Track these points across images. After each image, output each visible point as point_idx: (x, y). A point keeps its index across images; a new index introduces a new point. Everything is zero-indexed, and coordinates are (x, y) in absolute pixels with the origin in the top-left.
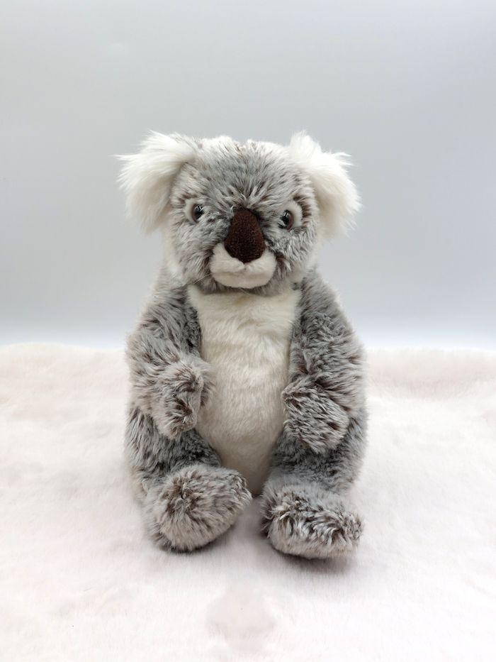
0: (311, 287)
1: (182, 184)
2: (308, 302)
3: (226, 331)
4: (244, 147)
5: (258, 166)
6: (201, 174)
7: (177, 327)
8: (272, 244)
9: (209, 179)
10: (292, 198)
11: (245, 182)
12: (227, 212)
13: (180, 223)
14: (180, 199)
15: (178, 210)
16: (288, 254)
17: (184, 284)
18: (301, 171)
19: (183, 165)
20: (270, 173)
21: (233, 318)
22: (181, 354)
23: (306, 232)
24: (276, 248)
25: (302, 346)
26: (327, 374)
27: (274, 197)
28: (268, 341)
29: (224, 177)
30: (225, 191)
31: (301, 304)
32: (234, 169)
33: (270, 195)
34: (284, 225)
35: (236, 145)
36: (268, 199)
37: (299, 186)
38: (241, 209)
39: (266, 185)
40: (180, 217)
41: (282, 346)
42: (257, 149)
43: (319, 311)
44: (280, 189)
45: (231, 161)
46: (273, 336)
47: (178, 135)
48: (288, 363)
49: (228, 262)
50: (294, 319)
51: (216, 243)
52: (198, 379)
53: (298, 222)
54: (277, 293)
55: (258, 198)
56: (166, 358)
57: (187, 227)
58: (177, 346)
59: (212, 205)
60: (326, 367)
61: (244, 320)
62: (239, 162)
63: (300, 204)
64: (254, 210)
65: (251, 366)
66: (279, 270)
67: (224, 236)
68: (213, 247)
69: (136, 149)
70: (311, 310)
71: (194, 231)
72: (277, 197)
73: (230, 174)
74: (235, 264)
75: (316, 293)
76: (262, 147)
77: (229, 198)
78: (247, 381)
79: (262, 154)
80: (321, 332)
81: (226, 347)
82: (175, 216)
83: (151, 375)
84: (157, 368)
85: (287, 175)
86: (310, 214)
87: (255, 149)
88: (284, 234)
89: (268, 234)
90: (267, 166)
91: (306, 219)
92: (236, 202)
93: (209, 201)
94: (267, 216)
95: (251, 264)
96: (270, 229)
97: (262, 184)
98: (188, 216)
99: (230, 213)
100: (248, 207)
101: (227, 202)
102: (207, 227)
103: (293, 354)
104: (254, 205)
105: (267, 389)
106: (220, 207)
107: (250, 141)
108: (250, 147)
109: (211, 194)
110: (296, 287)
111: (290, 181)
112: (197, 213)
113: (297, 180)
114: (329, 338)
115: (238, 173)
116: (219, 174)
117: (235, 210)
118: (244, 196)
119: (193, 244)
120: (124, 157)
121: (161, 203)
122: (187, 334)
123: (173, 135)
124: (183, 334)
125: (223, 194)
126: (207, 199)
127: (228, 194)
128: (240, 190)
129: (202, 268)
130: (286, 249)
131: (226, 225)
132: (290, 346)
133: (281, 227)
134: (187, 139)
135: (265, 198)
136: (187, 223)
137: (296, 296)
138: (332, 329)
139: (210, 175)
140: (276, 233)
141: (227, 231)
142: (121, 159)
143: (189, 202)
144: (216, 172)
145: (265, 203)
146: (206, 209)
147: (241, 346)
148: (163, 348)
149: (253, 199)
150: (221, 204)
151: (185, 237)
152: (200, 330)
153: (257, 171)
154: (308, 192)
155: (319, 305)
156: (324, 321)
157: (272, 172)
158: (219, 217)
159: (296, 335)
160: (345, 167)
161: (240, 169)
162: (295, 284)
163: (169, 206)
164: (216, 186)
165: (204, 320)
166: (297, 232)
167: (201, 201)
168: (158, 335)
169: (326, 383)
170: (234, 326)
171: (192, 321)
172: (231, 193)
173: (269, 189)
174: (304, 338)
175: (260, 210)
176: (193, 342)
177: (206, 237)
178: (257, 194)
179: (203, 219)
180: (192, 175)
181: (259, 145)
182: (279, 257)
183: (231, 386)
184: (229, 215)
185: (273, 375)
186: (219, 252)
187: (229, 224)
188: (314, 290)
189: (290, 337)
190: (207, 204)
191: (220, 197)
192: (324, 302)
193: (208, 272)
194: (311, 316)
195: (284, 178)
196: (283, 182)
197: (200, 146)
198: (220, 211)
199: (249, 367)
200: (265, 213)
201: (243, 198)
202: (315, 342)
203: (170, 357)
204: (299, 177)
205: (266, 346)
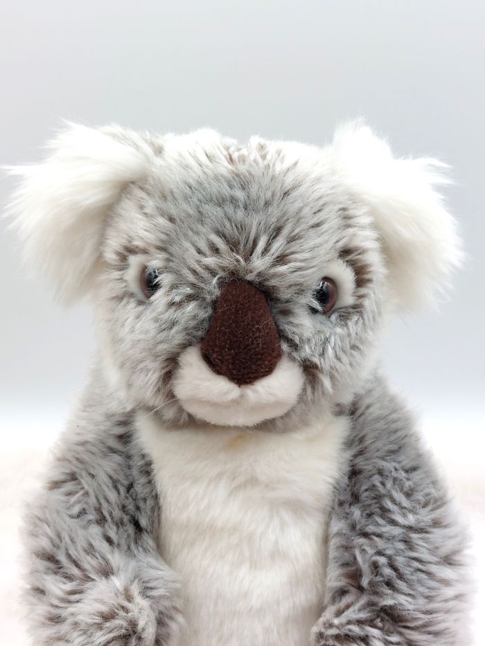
0: (368, 407)
1: (123, 226)
2: (362, 440)
3: (205, 502)
4: (244, 152)
5: (269, 194)
6: (158, 208)
7: (112, 496)
8: (294, 346)
9: (172, 220)
10: (337, 255)
11: (241, 227)
12: (207, 288)
13: (119, 298)
14: (119, 254)
15: (116, 274)
16: (325, 364)
17: (129, 408)
18: (354, 198)
19: (125, 187)
20: (293, 208)
21: (219, 476)
22: (116, 559)
23: (362, 316)
24: (303, 355)
25: (353, 527)
26: (402, 599)
27: (301, 256)
28: (287, 516)
29: (201, 217)
30: (204, 246)
31: (349, 444)
32: (221, 202)
33: (293, 253)
34: (319, 308)
35: (227, 149)
36: (290, 262)
37: (351, 230)
38: (234, 282)
39: (285, 232)
40: (118, 288)
41: (313, 526)
42: (269, 157)
43: (383, 458)
44: (312, 240)
45: (215, 184)
46: (296, 507)
47: (117, 129)
48: (325, 560)
49: (206, 384)
50: (336, 475)
51: (185, 346)
52: (143, 630)
53: (347, 297)
54: (305, 423)
55: (268, 259)
56: (86, 566)
57: (131, 308)
58: (109, 540)
59: (177, 273)
60: (401, 585)
61: (241, 479)
62: (231, 187)
63: (352, 264)
64: (260, 283)
65: (254, 565)
66: (309, 391)
67: (200, 333)
68: (178, 354)
69: (37, 155)
70: (368, 455)
71: (143, 318)
72: (306, 255)
73: (213, 211)
74: (221, 387)
75: (378, 419)
76: (279, 152)
77: (211, 261)
78: (246, 595)
79: (279, 168)
80: (388, 504)
81: (206, 531)
82: (110, 282)
83: (56, 602)
84: (69, 586)
85: (327, 209)
86: (369, 281)
87: (264, 157)
88: (318, 326)
89: (288, 329)
90: (286, 194)
91: (363, 291)
92: (223, 269)
93: (171, 264)
94: (285, 294)
95: (253, 387)
96: (291, 319)
97: (278, 231)
98: (134, 287)
99: (213, 288)
100: (249, 277)
101: (207, 268)
102: (166, 316)
103: (334, 542)
104: (259, 274)
105: (284, 610)
106: (191, 278)
107: (255, 140)
108: (254, 155)
109: (174, 249)
110: (339, 411)
111: (333, 222)
112: (149, 284)
113: (347, 219)
114: (404, 515)
115: (230, 209)
116: (191, 212)
117: (221, 284)
118: (239, 257)
119: (142, 345)
120: (16, 170)
121: (87, 255)
122: (131, 507)
123: (107, 128)
124: (124, 508)
125: (199, 252)
126: (168, 260)
127: (207, 251)
128: (233, 245)
129: (159, 390)
130: (322, 354)
131: (204, 314)
132: (327, 525)
133: (314, 311)
134: (134, 135)
135: (281, 259)
136: (132, 300)
137: (339, 429)
138: (408, 495)
139: (174, 212)
140: (304, 325)
141: (206, 325)
142: (12, 173)
143: (135, 261)
144: (185, 206)
145: (282, 269)
146: (165, 279)
147: (234, 529)
148: (81, 543)
149: (259, 263)
150: (194, 272)
151: (127, 328)
152: (156, 497)
153: (267, 204)
154: (365, 240)
155: (383, 445)
156: (395, 479)
157: (298, 205)
158: (190, 298)
159: (341, 504)
160: (439, 188)
161: (233, 200)
162: (338, 405)
163: (99, 263)
164: (185, 235)
165: (165, 478)
166: (344, 317)
167: (156, 262)
168: (76, 510)
169: (399, 616)
170: (222, 491)
171: (143, 480)
172: (216, 251)
173: (292, 239)
174: (357, 513)
175: (273, 282)
176: (143, 522)
177: (164, 334)
178: (266, 250)
179: (160, 297)
180: (142, 207)
181: (272, 147)
182: (310, 370)
183: (216, 604)
184: (210, 293)
185: (295, 582)
186: (191, 365)
187: (210, 311)
188: (375, 411)
189: (330, 509)
190: (166, 269)
191: (191, 256)
192: (393, 437)
193: (171, 396)
194: (370, 467)
195: (321, 216)
196: (318, 225)
197: (159, 151)
198: (193, 285)
199: (251, 567)
200: (282, 289)
201: (238, 261)
202: (378, 524)
203: (94, 562)
204: (351, 212)
205: (283, 525)
